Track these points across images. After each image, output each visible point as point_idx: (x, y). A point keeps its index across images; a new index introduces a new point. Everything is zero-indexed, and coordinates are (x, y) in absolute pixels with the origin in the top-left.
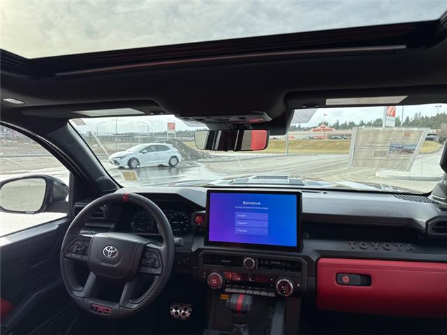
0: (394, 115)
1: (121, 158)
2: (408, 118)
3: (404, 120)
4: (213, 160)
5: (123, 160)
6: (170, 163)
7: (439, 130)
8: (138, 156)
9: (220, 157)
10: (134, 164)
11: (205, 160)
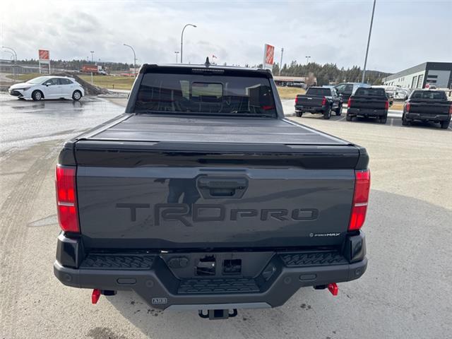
0: (271, 63)
1: (24, 89)
2: (285, 65)
3: (282, 68)
4: (113, 96)
5: (26, 91)
6: (73, 97)
7: (307, 78)
8: (42, 88)
9: (118, 93)
10: (38, 96)
11: (105, 96)
